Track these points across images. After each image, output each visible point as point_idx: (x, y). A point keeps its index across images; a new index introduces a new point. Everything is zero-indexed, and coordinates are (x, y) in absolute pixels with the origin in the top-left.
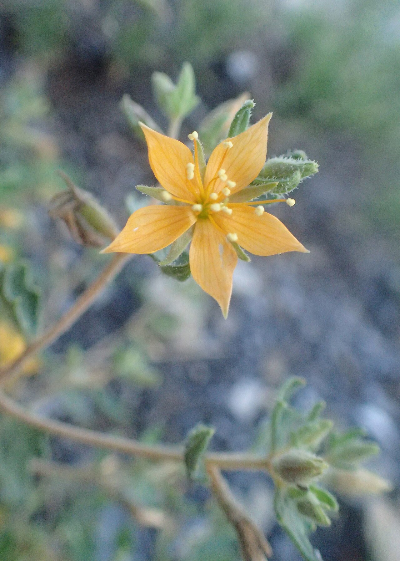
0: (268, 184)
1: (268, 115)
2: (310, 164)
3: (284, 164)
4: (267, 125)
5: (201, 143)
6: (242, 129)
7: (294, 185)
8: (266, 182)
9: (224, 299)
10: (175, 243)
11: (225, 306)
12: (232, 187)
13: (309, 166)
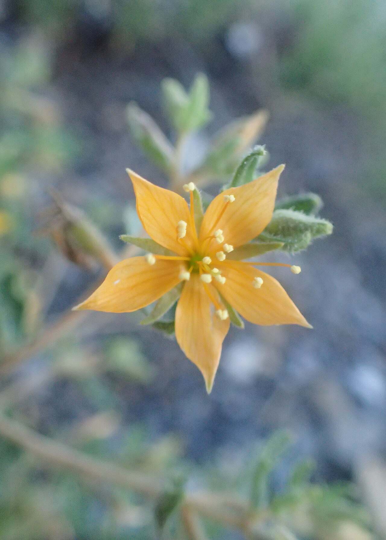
0: (272, 243)
1: (279, 167)
2: (323, 225)
3: (293, 221)
4: (278, 177)
5: (199, 191)
6: (248, 179)
7: (302, 247)
8: (271, 240)
9: (209, 368)
10: (160, 300)
11: (210, 376)
12: (229, 252)
13: (321, 226)
